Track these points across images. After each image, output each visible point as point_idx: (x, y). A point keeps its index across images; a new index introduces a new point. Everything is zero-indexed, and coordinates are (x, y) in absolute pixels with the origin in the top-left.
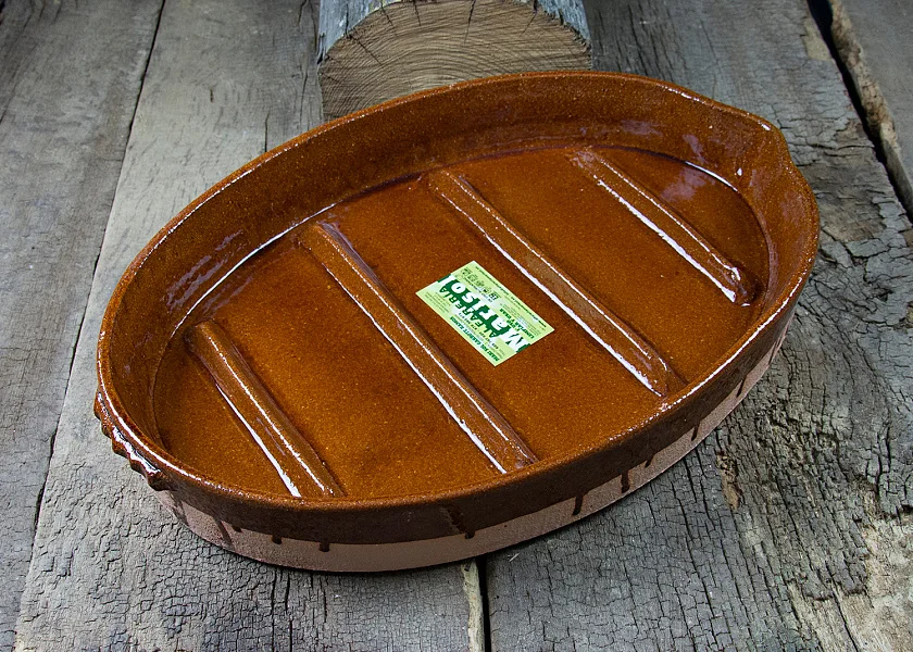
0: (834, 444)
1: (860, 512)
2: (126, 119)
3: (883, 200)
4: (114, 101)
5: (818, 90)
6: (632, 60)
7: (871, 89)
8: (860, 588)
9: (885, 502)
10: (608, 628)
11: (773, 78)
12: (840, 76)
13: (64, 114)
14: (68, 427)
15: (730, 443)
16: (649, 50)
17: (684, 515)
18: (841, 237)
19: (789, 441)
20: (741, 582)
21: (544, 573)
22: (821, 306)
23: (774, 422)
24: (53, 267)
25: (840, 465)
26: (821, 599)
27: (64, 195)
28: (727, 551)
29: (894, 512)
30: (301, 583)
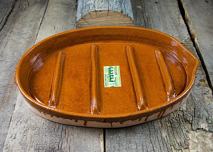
0: (183, 113)
1: (188, 129)
2: (37, 33)
4: (35, 29)
5: (182, 30)
6: (143, 23)
7: (193, 30)
8: (187, 148)
9: (193, 127)
11: (172, 28)
12: (186, 27)
13: (24, 32)
14: (18, 104)
16: (146, 21)
17: (149, 129)
20: (161, 145)
21: (118, 142)
25: (184, 118)
26: (179, 150)
27: (22, 50)
28: (158, 138)
29: (195, 130)
30: (65, 143)
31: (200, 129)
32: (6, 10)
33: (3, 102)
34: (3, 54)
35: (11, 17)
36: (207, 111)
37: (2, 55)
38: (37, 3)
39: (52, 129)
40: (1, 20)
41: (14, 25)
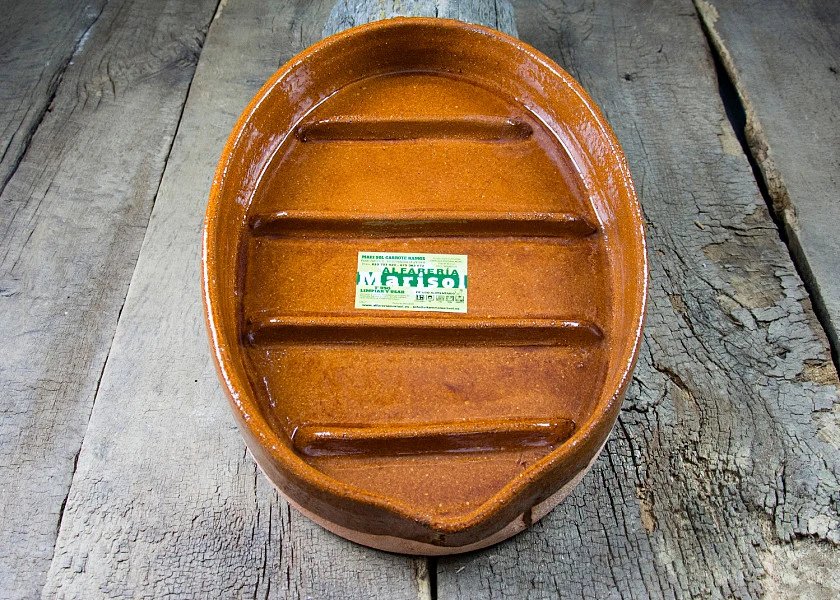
0: (737, 480)
1: (758, 538)
2: (152, 193)
3: (784, 273)
4: (142, 177)
5: (731, 180)
7: (776, 180)
9: (780, 531)
11: (694, 170)
12: (750, 169)
13: (100, 187)
14: (90, 448)
15: (648, 476)
17: (607, 537)
18: (748, 304)
19: (698, 476)
20: (654, 595)
21: (486, 584)
22: (728, 362)
23: (686, 460)
24: (84, 314)
27: (96, 254)
28: (643, 569)
29: (788, 538)
30: (279, 586)
31: (807, 536)
32: (22, 107)
33: (27, 445)
34: (21, 271)
35: (43, 131)
36: (833, 473)
37: (14, 272)
38: (145, 82)
39: (229, 536)
40: (7, 142)
41: (58, 162)
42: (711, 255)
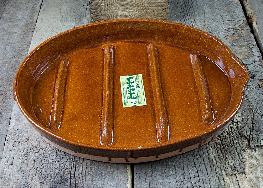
0: (237, 125)
1: (244, 147)
2: (35, 18)
3: (253, 46)
4: (32, 13)
5: (235, 11)
7: (250, 11)
8: (243, 172)
9: (251, 144)
10: (168, 184)
12: (241, 7)
13: (18, 17)
14: (14, 117)
18: (241, 58)
20: (208, 170)
21: (150, 166)
24: (13, 65)
25: (238, 132)
26: (232, 175)
27: (17, 42)
28: (204, 160)
29: (254, 147)
30: (79, 169)
31: (260, 146)
41: (4, 8)
42: (228, 39)
